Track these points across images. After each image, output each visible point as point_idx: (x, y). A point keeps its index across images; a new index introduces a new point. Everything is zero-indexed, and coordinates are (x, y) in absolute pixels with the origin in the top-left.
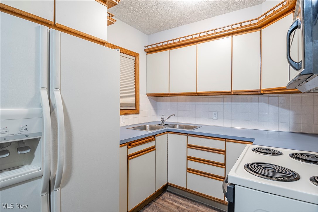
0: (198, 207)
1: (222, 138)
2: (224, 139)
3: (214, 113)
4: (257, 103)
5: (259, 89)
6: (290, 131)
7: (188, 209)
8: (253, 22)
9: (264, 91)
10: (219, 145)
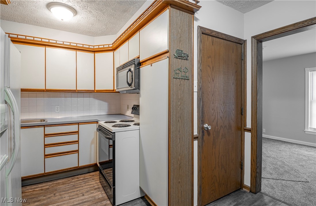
0: (57, 182)
1: (76, 123)
2: (77, 123)
3: (56, 107)
4: (89, 98)
5: (93, 89)
6: (106, 114)
7: (51, 186)
8: (90, 47)
9: (96, 91)
10: (74, 128)
